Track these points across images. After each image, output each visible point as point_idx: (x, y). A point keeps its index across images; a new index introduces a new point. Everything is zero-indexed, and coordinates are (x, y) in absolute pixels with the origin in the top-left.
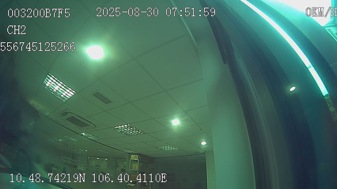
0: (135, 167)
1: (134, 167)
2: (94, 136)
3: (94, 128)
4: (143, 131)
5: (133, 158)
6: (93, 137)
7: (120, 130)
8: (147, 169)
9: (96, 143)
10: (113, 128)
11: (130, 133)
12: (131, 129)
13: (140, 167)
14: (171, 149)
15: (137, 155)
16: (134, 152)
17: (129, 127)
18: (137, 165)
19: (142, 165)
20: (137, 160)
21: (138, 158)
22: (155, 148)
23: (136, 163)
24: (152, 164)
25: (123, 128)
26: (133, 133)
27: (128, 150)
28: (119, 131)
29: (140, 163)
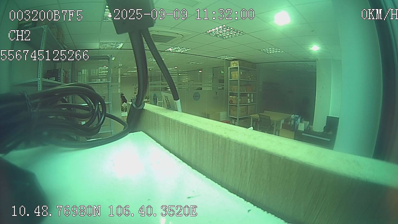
0: (235, 76)
1: (233, 75)
2: (183, 48)
3: (182, 39)
4: (242, 31)
5: (232, 66)
6: (183, 50)
8: (249, 77)
9: (187, 55)
10: (205, 33)
11: (226, 35)
12: (228, 30)
13: (241, 75)
14: (277, 52)
15: (237, 61)
16: (232, 58)
17: (225, 28)
18: (238, 73)
19: (242, 73)
20: (237, 67)
22: (257, 50)
23: (236, 71)
24: (254, 70)
25: (217, 31)
26: (231, 35)
27: (225, 56)
28: (213, 35)
29: (241, 70)
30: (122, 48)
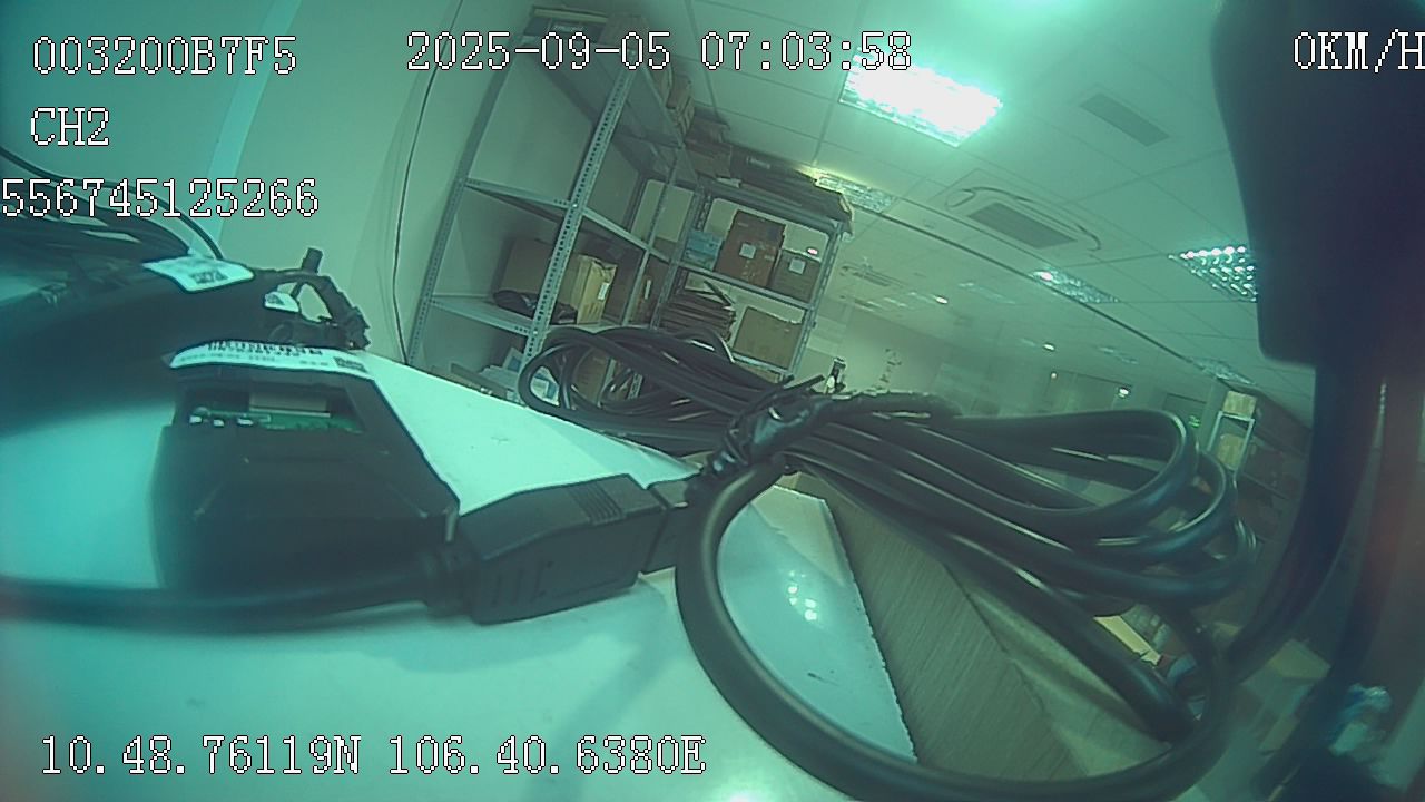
0: (1232, 449)
1: (1225, 448)
2: (1091, 287)
3: (1094, 254)
5: (1233, 410)
6: (1089, 294)
7: (1205, 271)
9: (1098, 316)
10: (1175, 258)
11: (1242, 287)
13: (1250, 455)
15: (1253, 400)
16: (1243, 380)
17: (1242, 261)
18: (1242, 444)
19: (1257, 451)
20: (1247, 423)
21: (1251, 412)
23: (1241, 435)
25: (1215, 263)
27: (1220, 366)
28: (1200, 275)
29: (1254, 437)
30: (888, 215)
